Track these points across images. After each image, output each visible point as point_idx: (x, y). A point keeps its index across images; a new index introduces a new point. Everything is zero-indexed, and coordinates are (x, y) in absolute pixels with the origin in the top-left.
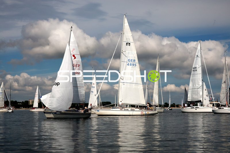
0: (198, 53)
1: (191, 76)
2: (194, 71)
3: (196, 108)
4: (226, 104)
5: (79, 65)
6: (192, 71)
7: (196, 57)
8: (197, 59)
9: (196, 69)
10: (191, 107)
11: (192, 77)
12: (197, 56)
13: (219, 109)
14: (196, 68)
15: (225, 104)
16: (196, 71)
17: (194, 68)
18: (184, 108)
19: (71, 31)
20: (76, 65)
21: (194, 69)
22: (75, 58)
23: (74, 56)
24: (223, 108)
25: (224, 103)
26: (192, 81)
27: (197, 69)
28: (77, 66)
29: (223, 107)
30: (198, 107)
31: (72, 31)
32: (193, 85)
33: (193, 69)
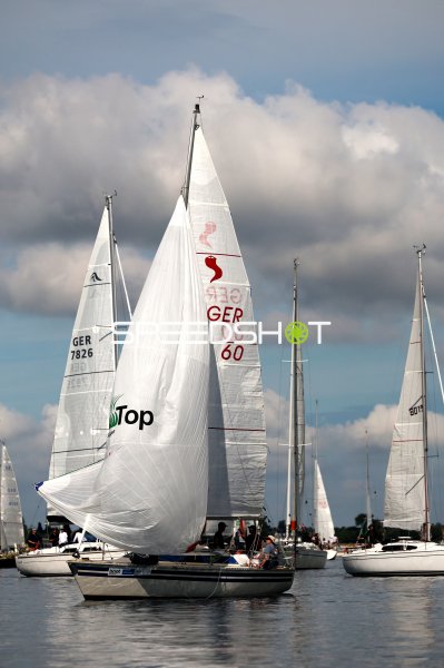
0: (99, 260)
1: (66, 381)
2: (77, 355)
3: (86, 549)
4: (425, 525)
5: (239, 313)
6: (70, 355)
7: (88, 281)
8: (92, 296)
9: (89, 346)
10: (63, 549)
11: (71, 387)
12: (95, 277)
13: (385, 549)
14: (88, 339)
15: (418, 527)
16: (90, 354)
17: (78, 342)
18: (31, 553)
19: (196, 127)
20: (222, 313)
21: (80, 348)
22: (219, 274)
23: (211, 262)
24: (410, 548)
25: (415, 518)
26: (70, 408)
27: (95, 345)
28: (231, 318)
29: (412, 543)
30: (94, 549)
31: (199, 132)
32: (74, 433)
33: (72, 348)
